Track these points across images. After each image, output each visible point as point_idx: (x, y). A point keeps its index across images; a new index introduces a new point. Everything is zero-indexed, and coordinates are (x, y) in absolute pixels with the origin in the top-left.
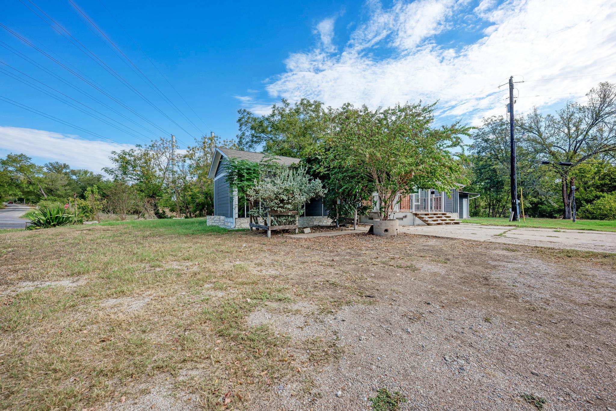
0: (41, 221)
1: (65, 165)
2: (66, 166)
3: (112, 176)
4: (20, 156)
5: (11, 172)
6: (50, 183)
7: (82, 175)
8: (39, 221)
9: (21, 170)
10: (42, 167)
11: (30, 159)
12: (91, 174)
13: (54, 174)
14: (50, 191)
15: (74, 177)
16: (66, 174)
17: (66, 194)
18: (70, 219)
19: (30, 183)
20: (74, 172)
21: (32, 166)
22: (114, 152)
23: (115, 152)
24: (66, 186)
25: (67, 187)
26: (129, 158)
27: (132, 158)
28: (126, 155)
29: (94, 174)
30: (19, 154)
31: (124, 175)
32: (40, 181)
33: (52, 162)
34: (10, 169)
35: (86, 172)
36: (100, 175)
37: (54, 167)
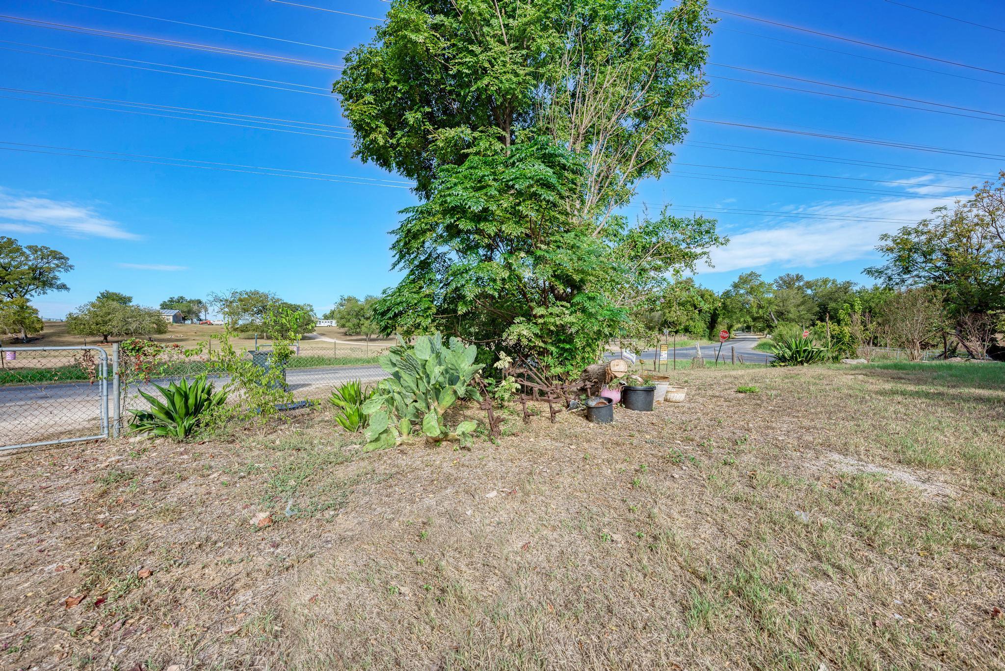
0: (786, 355)
1: (797, 276)
2: (799, 278)
3: (881, 281)
4: (750, 275)
5: (741, 295)
6: (781, 304)
7: (821, 286)
8: (783, 356)
9: (751, 292)
10: (772, 284)
11: (760, 276)
12: (833, 283)
13: (785, 292)
14: (780, 315)
15: (809, 292)
16: (799, 288)
17: (799, 317)
18: (822, 354)
19: (760, 307)
20: (809, 285)
21: (762, 284)
22: (884, 237)
23: (886, 235)
24: (799, 306)
25: (802, 308)
26: (916, 240)
27: (923, 238)
28: (909, 234)
29: (838, 282)
30: (749, 272)
31: (905, 273)
32: (770, 303)
33: (782, 275)
34: (742, 291)
35: (825, 282)
36: (848, 282)
37: (785, 282)
